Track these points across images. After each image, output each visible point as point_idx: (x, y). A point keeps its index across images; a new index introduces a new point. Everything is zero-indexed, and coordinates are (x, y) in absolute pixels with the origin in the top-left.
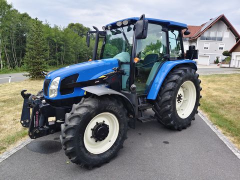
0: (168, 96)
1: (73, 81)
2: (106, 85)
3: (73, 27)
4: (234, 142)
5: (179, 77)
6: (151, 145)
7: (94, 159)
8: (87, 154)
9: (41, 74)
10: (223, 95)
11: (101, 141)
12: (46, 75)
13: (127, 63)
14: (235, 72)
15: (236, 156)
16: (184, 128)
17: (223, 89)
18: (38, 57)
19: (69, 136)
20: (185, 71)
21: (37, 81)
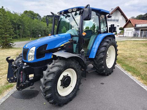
0: (102, 56)
1: (43, 49)
2: (64, 51)
3: (27, 13)
4: (139, 80)
5: (107, 43)
6: (94, 86)
7: (64, 99)
8: (59, 97)
9: (9, 45)
10: (125, 53)
11: (66, 87)
12: (12, 45)
13: (76, 36)
14: (127, 39)
15: (142, 88)
16: (110, 74)
17: (124, 49)
18: (6, 33)
19: (48, 87)
20: (110, 40)
21: (6, 50)
